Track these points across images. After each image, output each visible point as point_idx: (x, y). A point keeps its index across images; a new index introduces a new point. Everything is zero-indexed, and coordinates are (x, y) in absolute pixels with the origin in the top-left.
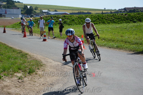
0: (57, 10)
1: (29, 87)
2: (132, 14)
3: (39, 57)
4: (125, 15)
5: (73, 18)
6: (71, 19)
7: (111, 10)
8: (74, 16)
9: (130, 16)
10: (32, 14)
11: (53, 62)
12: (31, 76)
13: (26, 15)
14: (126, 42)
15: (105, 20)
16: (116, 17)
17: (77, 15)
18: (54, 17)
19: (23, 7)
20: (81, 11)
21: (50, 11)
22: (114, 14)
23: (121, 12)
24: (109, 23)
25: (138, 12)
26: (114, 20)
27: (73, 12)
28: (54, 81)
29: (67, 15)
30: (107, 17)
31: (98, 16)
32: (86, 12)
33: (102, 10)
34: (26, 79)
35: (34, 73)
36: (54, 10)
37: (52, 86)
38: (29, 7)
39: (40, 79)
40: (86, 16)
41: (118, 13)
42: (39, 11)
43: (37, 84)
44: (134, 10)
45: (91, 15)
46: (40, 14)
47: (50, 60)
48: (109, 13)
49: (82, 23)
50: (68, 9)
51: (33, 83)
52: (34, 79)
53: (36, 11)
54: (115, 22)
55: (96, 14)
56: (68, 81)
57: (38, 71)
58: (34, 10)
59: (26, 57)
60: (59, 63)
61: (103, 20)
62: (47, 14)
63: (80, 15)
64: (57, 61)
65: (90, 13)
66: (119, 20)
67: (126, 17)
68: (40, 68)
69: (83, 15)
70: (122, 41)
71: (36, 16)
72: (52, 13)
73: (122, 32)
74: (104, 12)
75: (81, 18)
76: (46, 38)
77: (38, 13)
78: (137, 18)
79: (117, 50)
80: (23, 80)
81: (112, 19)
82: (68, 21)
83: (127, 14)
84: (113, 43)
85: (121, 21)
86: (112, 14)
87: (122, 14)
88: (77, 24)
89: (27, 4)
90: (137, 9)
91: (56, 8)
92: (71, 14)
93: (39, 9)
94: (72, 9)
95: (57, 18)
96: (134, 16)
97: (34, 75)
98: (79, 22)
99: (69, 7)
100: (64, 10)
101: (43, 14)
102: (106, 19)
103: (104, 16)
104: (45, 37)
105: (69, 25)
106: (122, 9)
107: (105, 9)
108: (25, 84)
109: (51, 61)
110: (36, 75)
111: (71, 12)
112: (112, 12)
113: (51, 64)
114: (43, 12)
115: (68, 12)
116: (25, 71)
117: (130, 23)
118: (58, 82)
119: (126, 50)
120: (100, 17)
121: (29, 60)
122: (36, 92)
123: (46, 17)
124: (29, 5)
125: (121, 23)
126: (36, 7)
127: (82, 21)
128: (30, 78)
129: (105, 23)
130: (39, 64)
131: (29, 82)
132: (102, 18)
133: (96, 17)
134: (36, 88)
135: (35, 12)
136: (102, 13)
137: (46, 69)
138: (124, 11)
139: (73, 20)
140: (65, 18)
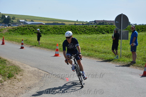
0: (33, 20)
1: (9, 90)
2: (101, 26)
3: (17, 63)
4: (95, 27)
5: (48, 28)
6: (47, 29)
7: (83, 22)
8: (49, 26)
9: (99, 28)
10: (10, 23)
11: (31, 67)
12: (10, 80)
13: (4, 24)
14: (96, 51)
15: (77, 31)
16: (87, 28)
17: (52, 26)
18: (31, 27)
19: (1, 16)
20: (56, 22)
21: (26, 21)
22: (86, 26)
23: (91, 24)
24: (81, 34)
25: (107, 24)
26: (85, 31)
27: (49, 23)
28: (31, 85)
29: (43, 26)
30: (80, 28)
31: (71, 27)
32: (60, 22)
33: (75, 22)
34: (5, 83)
35: (13, 77)
36: (31, 20)
37: (29, 89)
38: (6, 17)
39: (18, 83)
40: (60, 27)
41: (89, 25)
42: (17, 21)
43: (16, 87)
44: (103, 22)
45: (65, 26)
46: (18, 24)
47: (27, 66)
48: (81, 25)
49: (56, 33)
50: (44, 19)
51: (12, 86)
52: (13, 83)
53: (14, 21)
54: (86, 33)
55: (69, 25)
56: (44, 85)
57: (16, 75)
58: (12, 20)
59: (5, 63)
60: (36, 69)
61: (75, 31)
62: (24, 24)
63: (55, 26)
64: (34, 67)
65: (64, 24)
66: (90, 31)
67: (96, 29)
68: (19, 73)
69: (58, 26)
70: (92, 50)
71: (14, 25)
72: (29, 23)
73: (92, 42)
74: (76, 23)
75: (56, 28)
76: (24, 46)
77: (15, 22)
78: (106, 30)
79: (88, 58)
80: (2, 84)
81: (83, 30)
82: (44, 31)
83: (97, 26)
84: (84, 52)
85: (92, 32)
86: (84, 26)
87: (93, 26)
88: (52, 34)
89: (5, 14)
90: (106, 22)
91: (32, 19)
92: (46, 24)
93: (16, 19)
94: (47, 20)
95: (34, 27)
96: (103, 28)
97: (13, 79)
98: (54, 32)
99: (45, 18)
100: (40, 20)
101: (20, 24)
102: (79, 30)
103: (76, 27)
104: (23, 44)
105: (45, 34)
106: (92, 22)
107: (77, 20)
108: (4, 87)
109: (29, 67)
110: (15, 79)
111: (47, 23)
112: (84, 23)
113: (28, 69)
114: (20, 22)
115: (44, 23)
116: (5, 75)
117: (99, 34)
118: (35, 85)
119: (96, 58)
120: (73, 28)
121: (8, 66)
122: (15, 94)
123: (23, 27)
124: (7, 15)
125: (91, 34)
126: (14, 17)
127: (57, 31)
128: (9, 82)
129: (78, 34)
130: (17, 70)
131: (9, 85)
132: (75, 29)
133: (70, 28)
134: (15, 91)
135: (12, 21)
136: (75, 24)
137: (24, 74)
138: (94, 24)
139: (49, 30)
140: (41, 28)
